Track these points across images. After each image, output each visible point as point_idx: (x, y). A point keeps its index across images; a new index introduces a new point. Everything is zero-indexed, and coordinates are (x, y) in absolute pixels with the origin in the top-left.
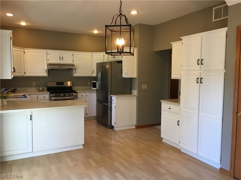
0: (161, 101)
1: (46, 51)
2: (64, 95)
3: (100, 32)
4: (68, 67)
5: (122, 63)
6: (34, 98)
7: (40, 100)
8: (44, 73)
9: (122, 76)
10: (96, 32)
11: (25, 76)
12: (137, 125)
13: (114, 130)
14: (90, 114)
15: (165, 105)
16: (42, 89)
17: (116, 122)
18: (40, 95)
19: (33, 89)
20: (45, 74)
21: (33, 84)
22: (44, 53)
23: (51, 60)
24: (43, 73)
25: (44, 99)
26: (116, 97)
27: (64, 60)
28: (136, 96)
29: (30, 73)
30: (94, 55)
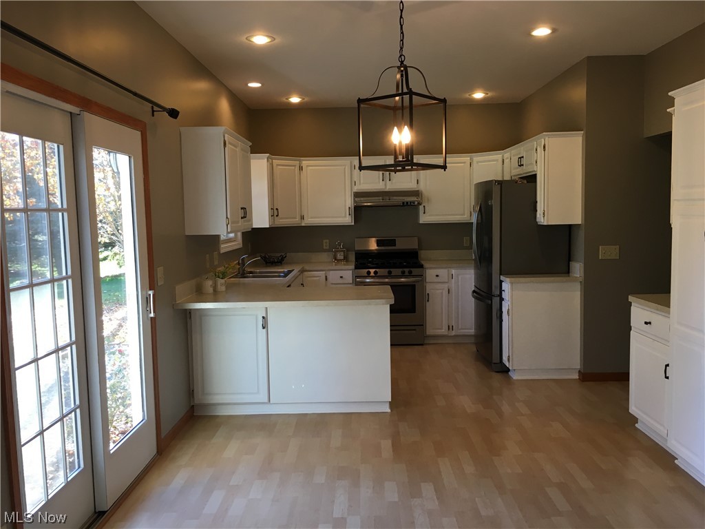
0: (631, 298)
1: (349, 162)
2: (390, 273)
3: (490, 94)
4: (403, 198)
5: (536, 182)
6: (318, 278)
7: (332, 284)
8: (345, 217)
9: (537, 220)
10: (479, 95)
11: (303, 225)
12: (582, 371)
13: (509, 377)
14: (460, 327)
15: (640, 312)
16: (342, 258)
17: (512, 355)
18: (331, 272)
19: (324, 257)
20: (347, 220)
21: (324, 245)
22: (345, 165)
23: (362, 182)
24: (343, 217)
25: (341, 281)
26: (512, 283)
27: (394, 181)
28: (581, 282)
29: (315, 217)
30: (478, 162)
